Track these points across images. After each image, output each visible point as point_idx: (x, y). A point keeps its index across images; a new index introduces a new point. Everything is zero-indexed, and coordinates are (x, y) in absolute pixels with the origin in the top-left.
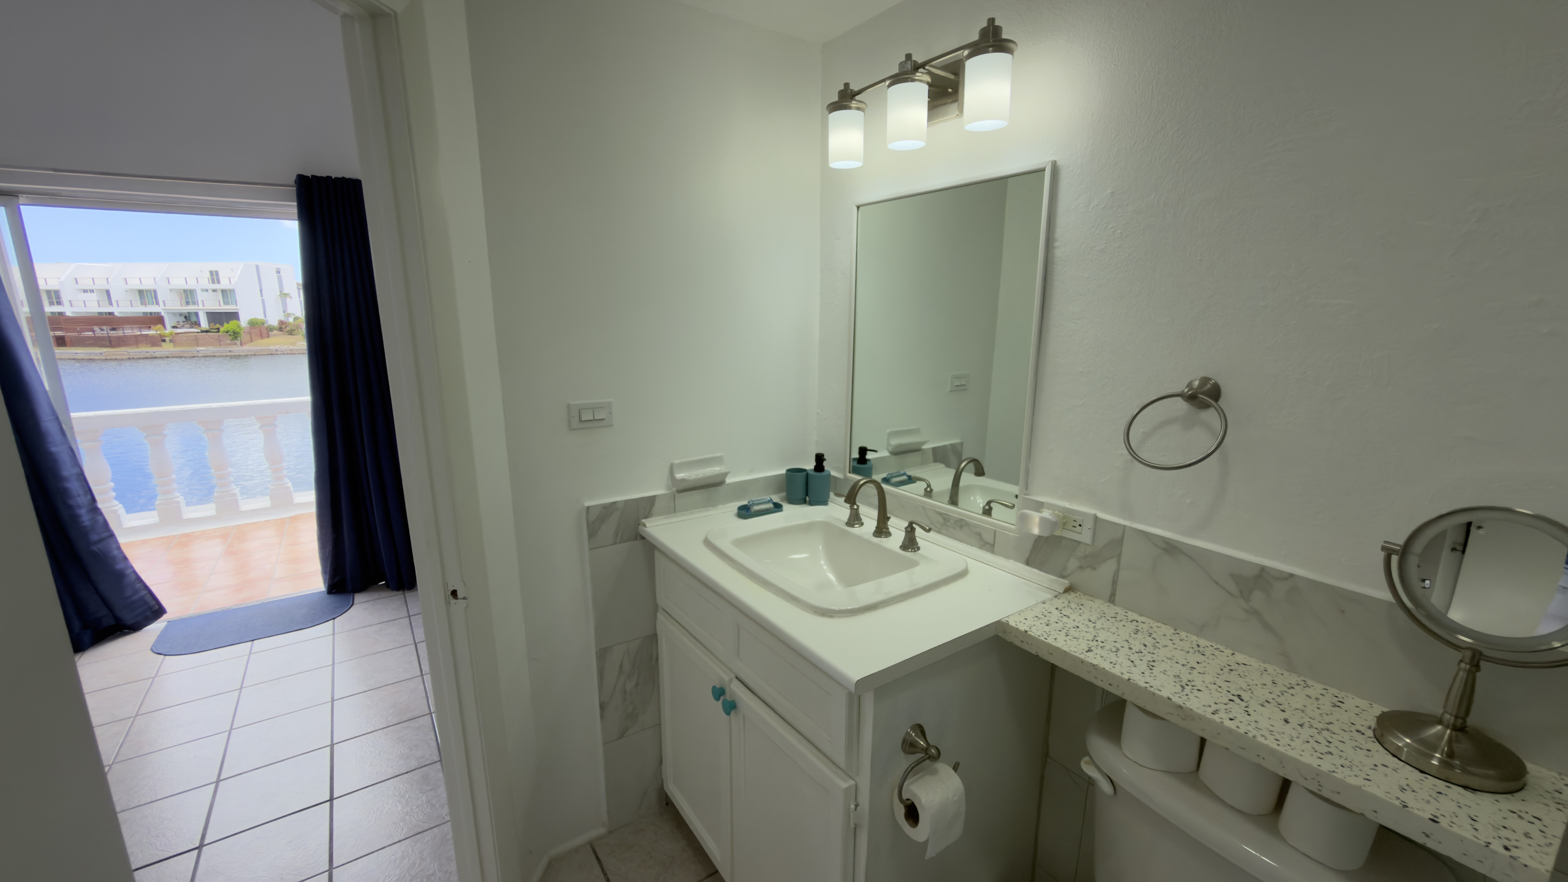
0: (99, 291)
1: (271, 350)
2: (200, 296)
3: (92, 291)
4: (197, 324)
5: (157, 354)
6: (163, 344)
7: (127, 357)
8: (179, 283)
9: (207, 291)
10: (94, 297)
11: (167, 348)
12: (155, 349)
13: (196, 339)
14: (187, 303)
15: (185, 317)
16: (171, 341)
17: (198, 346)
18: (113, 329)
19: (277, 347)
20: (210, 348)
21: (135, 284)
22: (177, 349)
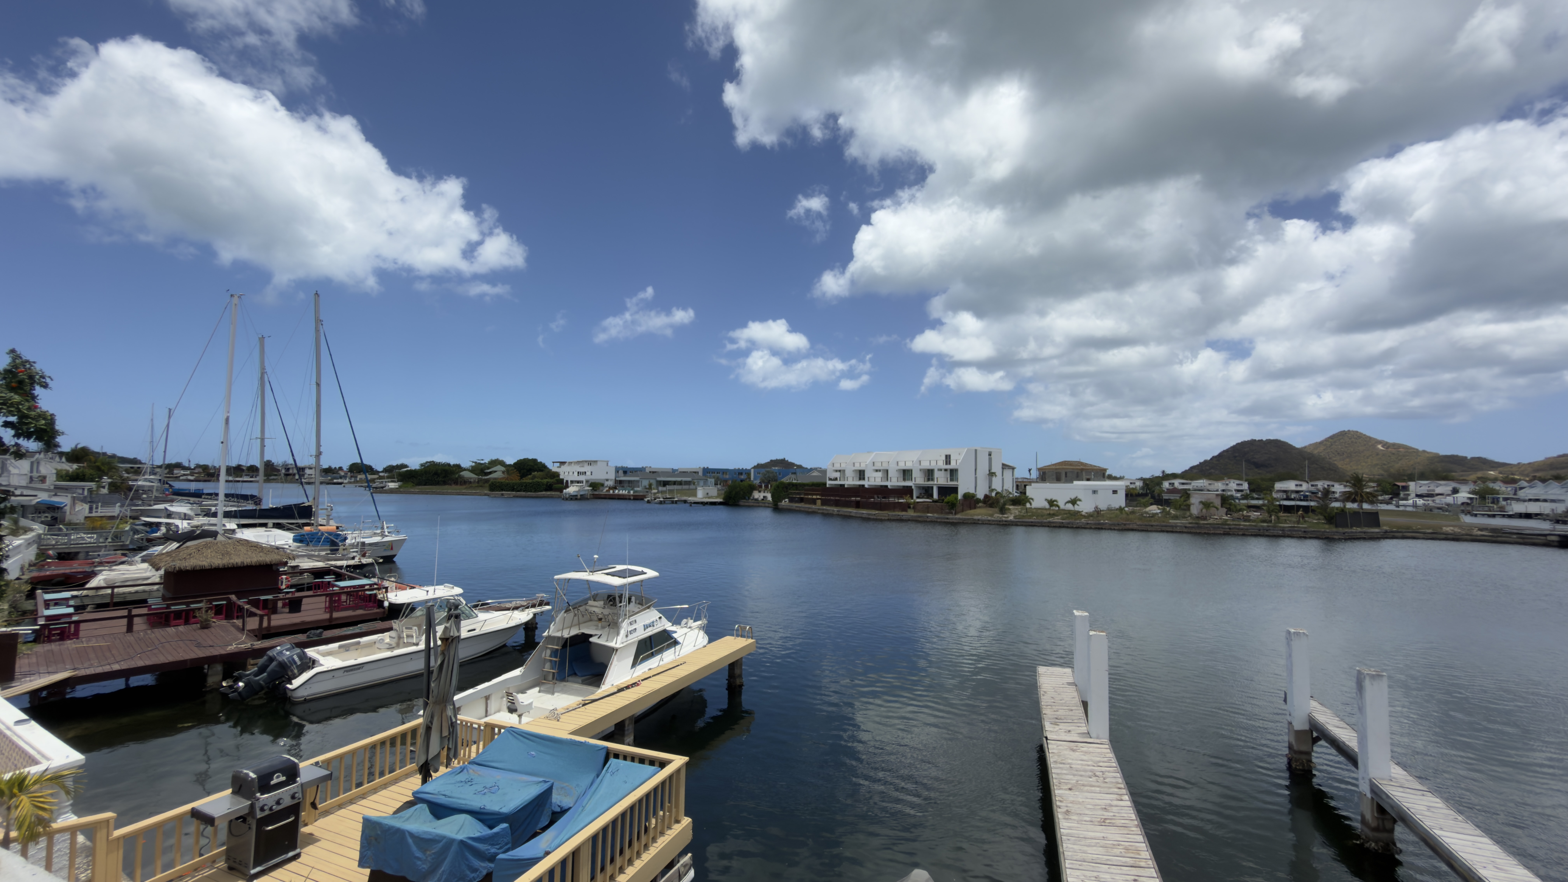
0: (883, 470)
1: (975, 520)
2: (937, 474)
3: (880, 471)
4: (931, 496)
5: (904, 518)
6: (909, 510)
7: (887, 518)
8: (926, 465)
9: (941, 470)
10: (880, 474)
11: (911, 513)
12: (904, 513)
13: (928, 507)
14: (928, 480)
15: (926, 490)
16: (914, 508)
17: (928, 513)
18: (884, 498)
19: (979, 517)
20: (936, 515)
21: (902, 466)
22: (915, 514)
